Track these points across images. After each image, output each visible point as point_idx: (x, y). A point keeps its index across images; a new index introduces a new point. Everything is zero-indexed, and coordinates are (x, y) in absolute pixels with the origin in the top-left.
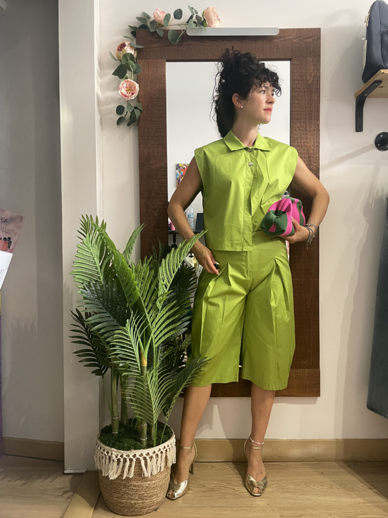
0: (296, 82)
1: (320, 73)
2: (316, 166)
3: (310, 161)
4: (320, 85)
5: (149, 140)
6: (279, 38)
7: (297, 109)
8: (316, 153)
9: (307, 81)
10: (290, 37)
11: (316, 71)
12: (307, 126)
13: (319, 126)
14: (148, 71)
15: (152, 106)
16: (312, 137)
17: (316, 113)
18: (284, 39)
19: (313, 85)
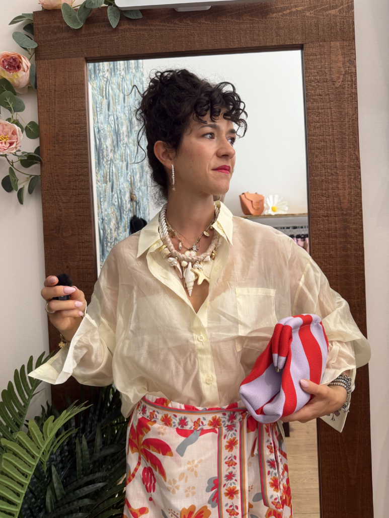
0: (313, 84)
1: (355, 67)
2: (356, 230)
3: (346, 221)
4: (356, 88)
5: (59, 196)
6: (280, 11)
7: (317, 131)
8: (356, 206)
9: (334, 82)
10: (299, 9)
11: (348, 65)
12: (338, 159)
13: (358, 159)
14: (55, 78)
15: (63, 136)
16: (347, 180)
17: (351, 137)
18: (288, 11)
19: (343, 88)
